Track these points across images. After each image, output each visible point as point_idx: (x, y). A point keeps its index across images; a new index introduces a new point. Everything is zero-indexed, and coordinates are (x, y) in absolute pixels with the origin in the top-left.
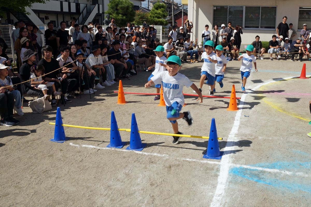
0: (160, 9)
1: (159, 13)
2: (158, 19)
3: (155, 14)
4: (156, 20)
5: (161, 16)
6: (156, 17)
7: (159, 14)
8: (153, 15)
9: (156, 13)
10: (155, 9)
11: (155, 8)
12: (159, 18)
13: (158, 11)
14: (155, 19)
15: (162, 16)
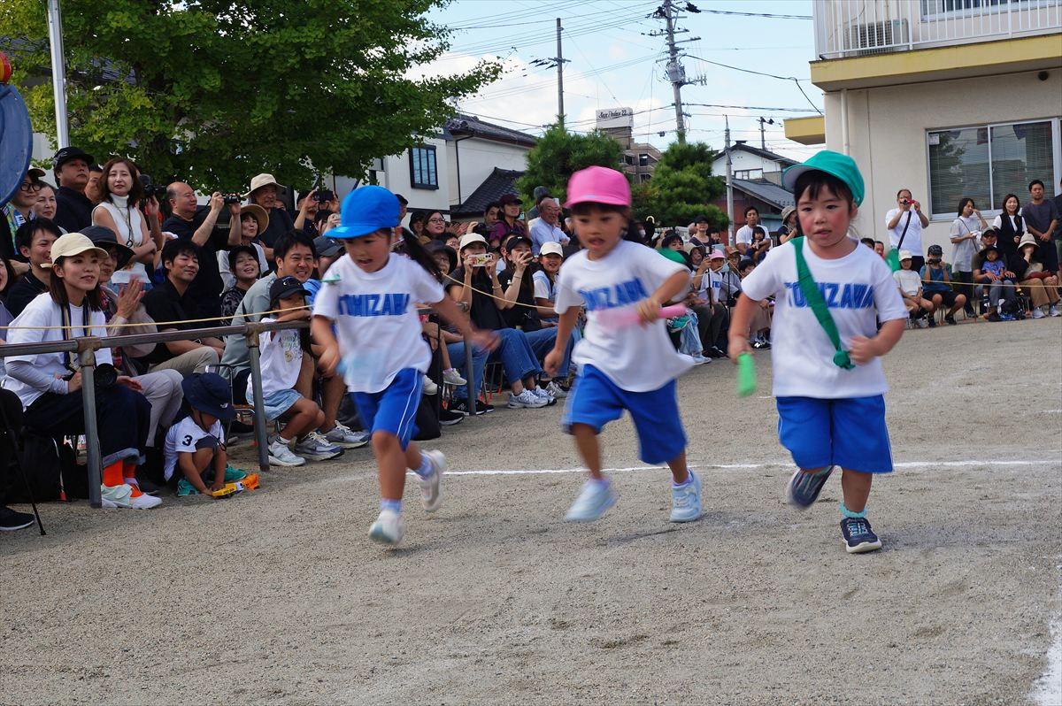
0: (689, 167)
1: (691, 180)
2: (690, 206)
3: (677, 187)
4: (683, 209)
5: (699, 195)
6: (681, 197)
7: (692, 184)
8: (668, 192)
9: (678, 184)
10: (668, 168)
11: (668, 164)
12: (692, 200)
13: (685, 176)
14: (678, 208)
15: (705, 192)
